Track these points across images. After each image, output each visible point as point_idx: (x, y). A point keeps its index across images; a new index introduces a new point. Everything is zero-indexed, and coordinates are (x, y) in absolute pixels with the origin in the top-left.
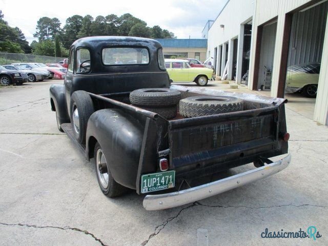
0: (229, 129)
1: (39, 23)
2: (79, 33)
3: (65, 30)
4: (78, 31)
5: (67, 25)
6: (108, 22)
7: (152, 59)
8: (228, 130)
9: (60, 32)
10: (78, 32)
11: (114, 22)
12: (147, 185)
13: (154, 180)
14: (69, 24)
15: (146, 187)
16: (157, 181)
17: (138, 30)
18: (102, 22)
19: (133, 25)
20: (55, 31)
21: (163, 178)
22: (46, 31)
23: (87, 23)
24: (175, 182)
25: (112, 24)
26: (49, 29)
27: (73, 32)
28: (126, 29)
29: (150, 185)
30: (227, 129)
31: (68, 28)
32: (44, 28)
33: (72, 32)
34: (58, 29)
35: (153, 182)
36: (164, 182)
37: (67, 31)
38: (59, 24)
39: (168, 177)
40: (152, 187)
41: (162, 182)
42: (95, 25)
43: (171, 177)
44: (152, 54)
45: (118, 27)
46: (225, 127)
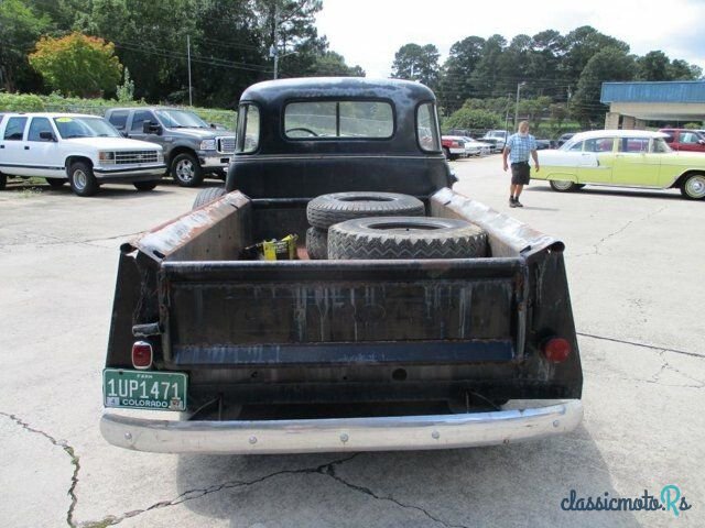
0: (343, 300)
1: (398, 55)
2: (473, 74)
3: (447, 69)
4: (473, 69)
5: (452, 58)
6: (536, 49)
7: (400, 126)
8: (341, 304)
9: (436, 74)
10: (472, 71)
11: (552, 47)
12: (116, 391)
13: (134, 385)
14: (456, 56)
15: (113, 394)
16: (140, 388)
17: (605, 64)
18: (526, 48)
19: (594, 51)
20: (427, 71)
21: (156, 385)
22: (409, 71)
23: (492, 51)
24: (188, 399)
25: (546, 52)
26: (415, 68)
27: (462, 72)
28: (577, 62)
29: (123, 393)
30: (337, 301)
31: (452, 64)
32: (405, 65)
33: (460, 72)
34: (432, 66)
35: (131, 389)
36: (157, 393)
37: (449, 71)
38: (436, 57)
39: (168, 384)
40: (128, 397)
41: (152, 392)
42: (509, 54)
43: (176, 385)
44: (402, 116)
45: (560, 58)
46: (330, 294)
